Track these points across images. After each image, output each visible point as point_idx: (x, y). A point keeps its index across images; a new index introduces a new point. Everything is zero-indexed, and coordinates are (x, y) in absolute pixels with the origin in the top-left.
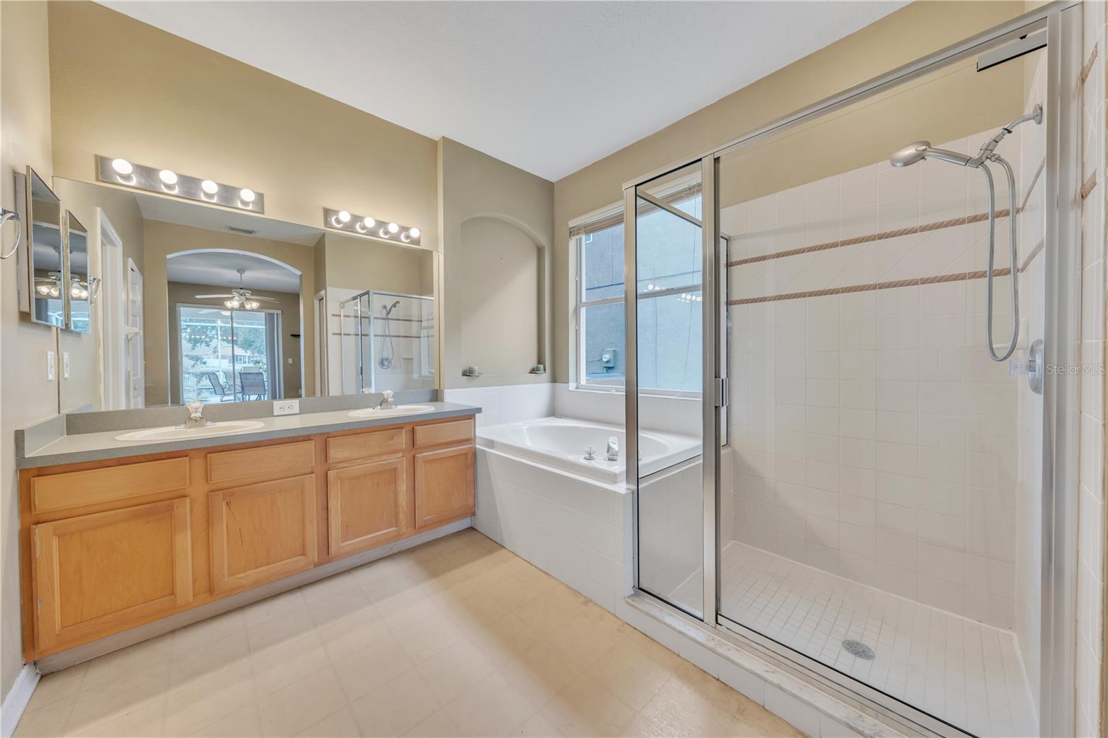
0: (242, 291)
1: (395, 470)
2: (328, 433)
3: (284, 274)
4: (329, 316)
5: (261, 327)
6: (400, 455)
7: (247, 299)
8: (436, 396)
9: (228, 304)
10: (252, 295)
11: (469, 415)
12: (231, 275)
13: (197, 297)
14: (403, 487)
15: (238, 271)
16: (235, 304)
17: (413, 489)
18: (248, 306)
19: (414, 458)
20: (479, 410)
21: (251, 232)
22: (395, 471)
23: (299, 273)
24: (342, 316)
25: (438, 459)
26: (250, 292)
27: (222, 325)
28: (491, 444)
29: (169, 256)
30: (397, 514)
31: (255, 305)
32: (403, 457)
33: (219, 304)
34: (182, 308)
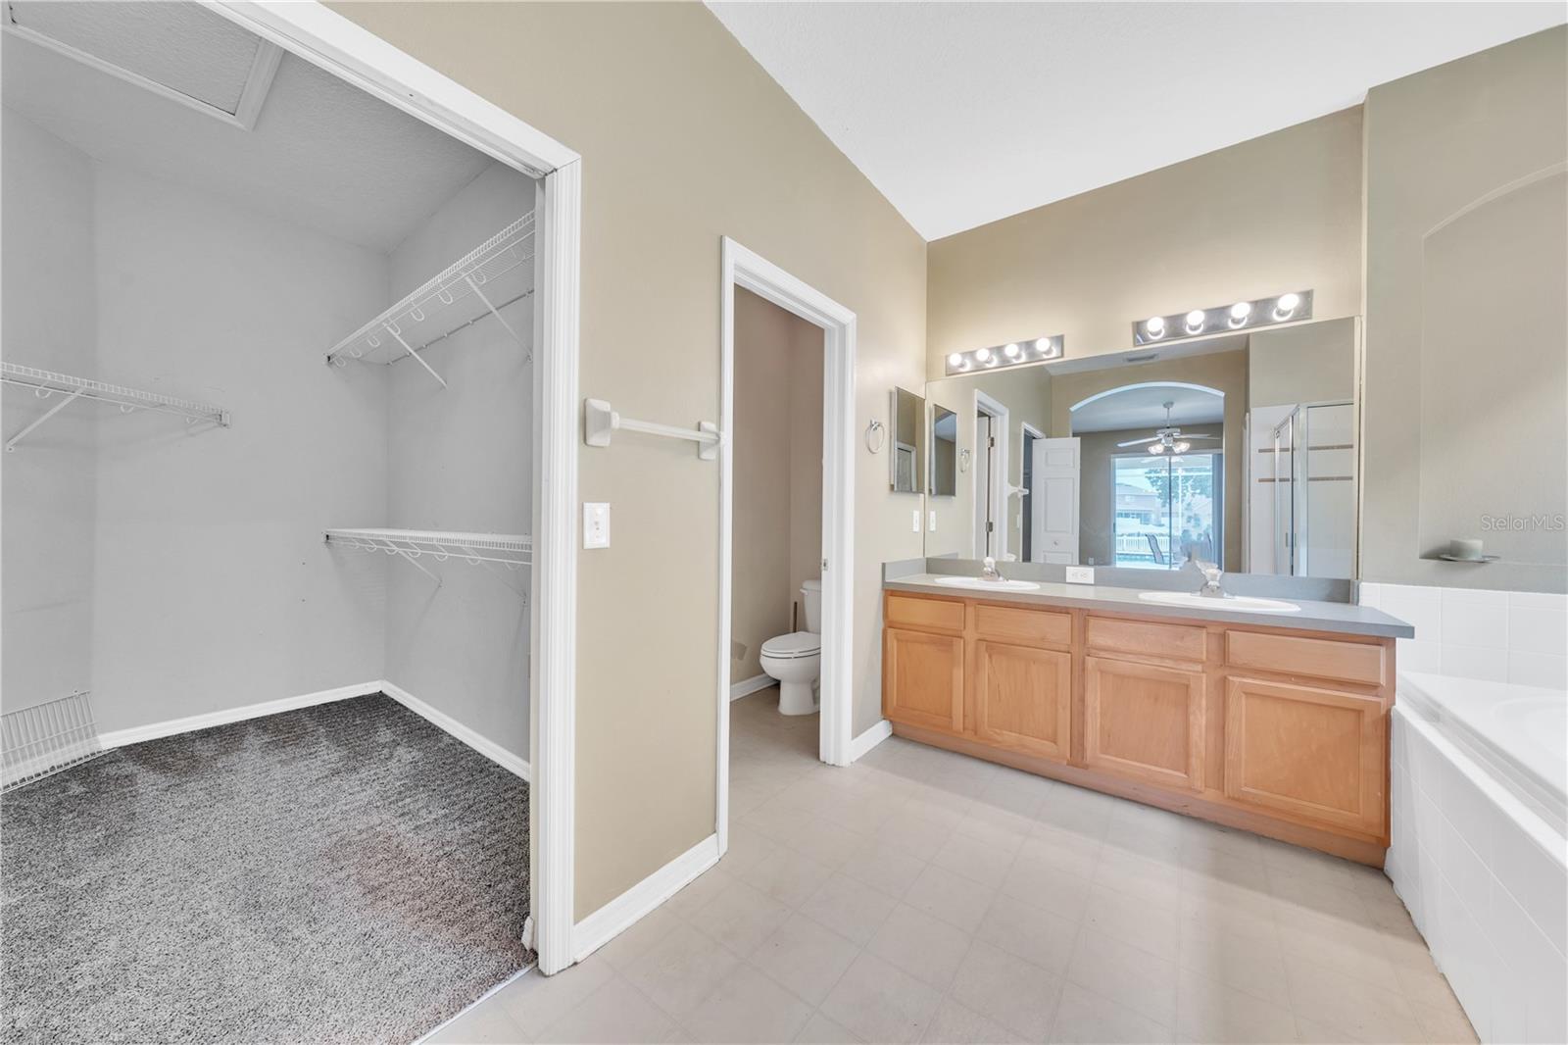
0: (1168, 431)
1: (1187, 687)
2: (1089, 610)
3: (1205, 400)
4: (1254, 452)
5: (1208, 473)
6: (1199, 668)
7: (1175, 440)
8: (1343, 592)
9: (1153, 450)
10: (1182, 434)
11: (1383, 638)
12: (1156, 413)
13: (1120, 445)
14: (1201, 719)
15: (1165, 406)
16: (1159, 448)
17: (1221, 728)
18: (1177, 450)
19: (1225, 682)
20: (1408, 632)
21: (1152, 357)
22: (1185, 689)
23: (1222, 394)
24: (1277, 450)
25: (1284, 699)
26: (1179, 430)
27: (1184, 474)
28: (1434, 713)
29: (1073, 409)
30: (1187, 756)
31: (1184, 447)
32: (1203, 672)
33: (1142, 450)
34: (1117, 460)
